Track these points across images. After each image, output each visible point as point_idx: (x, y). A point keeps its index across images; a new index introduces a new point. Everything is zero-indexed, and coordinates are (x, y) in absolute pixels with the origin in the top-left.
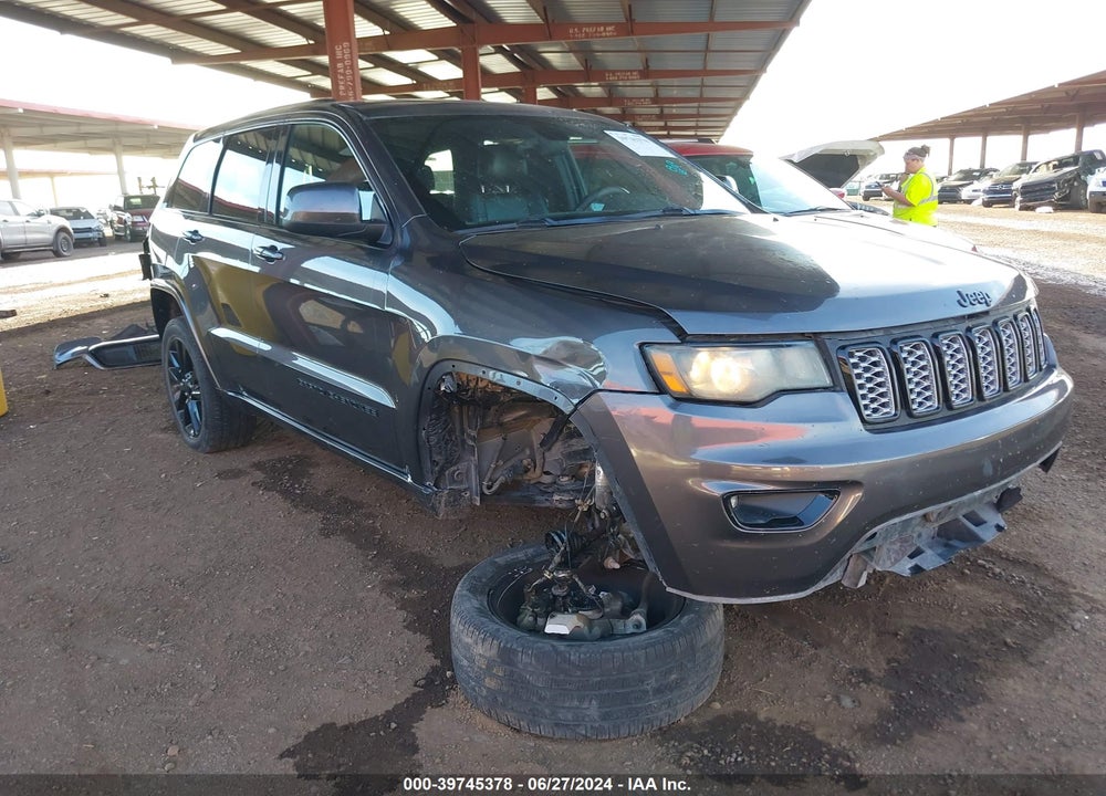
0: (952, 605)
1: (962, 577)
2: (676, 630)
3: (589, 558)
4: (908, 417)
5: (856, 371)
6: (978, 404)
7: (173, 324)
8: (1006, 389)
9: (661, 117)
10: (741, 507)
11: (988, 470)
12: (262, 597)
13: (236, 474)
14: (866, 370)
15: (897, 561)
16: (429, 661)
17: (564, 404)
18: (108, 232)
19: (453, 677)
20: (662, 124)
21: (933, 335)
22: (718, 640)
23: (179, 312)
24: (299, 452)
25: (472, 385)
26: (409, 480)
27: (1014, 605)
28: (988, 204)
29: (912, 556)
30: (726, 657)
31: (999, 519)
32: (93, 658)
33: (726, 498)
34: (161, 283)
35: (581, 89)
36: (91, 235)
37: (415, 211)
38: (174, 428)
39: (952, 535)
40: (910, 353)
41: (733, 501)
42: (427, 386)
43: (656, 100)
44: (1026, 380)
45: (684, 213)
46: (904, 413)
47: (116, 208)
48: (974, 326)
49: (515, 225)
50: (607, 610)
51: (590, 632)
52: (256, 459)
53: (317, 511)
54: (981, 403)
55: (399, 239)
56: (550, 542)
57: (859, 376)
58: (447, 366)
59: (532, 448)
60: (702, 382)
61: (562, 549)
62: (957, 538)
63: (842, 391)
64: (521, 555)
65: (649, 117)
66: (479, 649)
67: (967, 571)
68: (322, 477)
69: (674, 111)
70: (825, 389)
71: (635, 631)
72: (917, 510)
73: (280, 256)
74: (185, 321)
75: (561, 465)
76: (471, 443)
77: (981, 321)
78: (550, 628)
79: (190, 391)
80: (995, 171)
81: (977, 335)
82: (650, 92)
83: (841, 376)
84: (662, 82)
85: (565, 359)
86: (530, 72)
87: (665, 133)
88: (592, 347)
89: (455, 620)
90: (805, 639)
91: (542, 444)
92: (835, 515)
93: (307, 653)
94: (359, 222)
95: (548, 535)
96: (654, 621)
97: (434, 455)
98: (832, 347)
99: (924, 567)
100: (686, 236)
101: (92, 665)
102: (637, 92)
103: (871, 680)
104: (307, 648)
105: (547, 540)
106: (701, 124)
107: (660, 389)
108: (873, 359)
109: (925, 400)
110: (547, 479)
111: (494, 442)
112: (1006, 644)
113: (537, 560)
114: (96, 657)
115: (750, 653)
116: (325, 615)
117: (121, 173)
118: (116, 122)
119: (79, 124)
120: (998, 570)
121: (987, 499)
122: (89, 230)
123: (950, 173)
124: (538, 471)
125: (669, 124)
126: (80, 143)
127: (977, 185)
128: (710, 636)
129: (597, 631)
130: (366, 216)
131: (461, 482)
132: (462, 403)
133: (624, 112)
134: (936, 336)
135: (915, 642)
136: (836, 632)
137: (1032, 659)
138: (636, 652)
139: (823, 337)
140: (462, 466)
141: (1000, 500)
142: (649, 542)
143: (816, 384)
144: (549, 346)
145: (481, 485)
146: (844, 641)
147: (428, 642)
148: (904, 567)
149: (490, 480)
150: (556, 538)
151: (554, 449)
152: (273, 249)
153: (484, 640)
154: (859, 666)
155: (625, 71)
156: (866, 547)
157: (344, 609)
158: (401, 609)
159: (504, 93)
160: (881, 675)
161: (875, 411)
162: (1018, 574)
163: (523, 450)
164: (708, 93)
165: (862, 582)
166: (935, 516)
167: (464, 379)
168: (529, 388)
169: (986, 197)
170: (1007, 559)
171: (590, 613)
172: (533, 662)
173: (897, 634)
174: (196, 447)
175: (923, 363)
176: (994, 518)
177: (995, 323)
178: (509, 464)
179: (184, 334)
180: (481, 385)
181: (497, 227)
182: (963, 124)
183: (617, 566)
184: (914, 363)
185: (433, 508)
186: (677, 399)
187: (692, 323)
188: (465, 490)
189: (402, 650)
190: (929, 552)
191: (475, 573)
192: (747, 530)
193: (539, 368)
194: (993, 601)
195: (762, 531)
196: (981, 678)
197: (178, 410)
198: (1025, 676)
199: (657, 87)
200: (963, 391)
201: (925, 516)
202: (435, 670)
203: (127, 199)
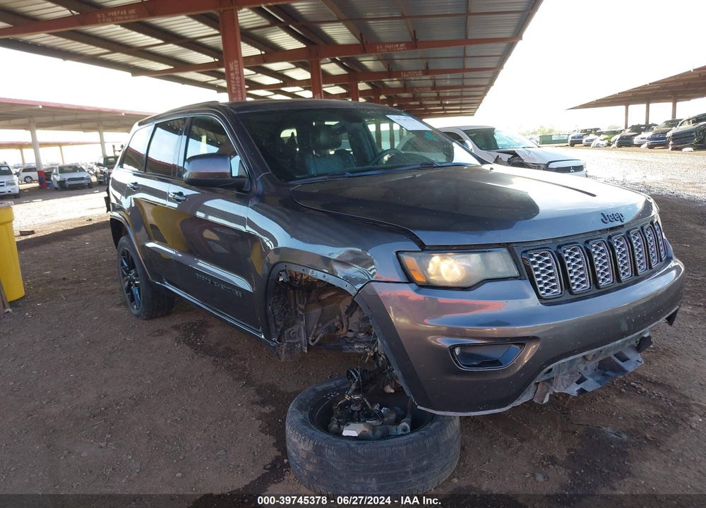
0: (613, 412)
1: (620, 394)
2: (427, 433)
3: (375, 386)
4: (569, 293)
5: (535, 266)
6: (617, 285)
7: (123, 240)
8: (636, 274)
9: (438, 98)
10: (462, 354)
11: (624, 327)
12: (172, 412)
13: (161, 333)
14: (541, 265)
15: (568, 386)
16: (274, 452)
17: (352, 290)
18: (94, 179)
19: (288, 463)
20: (439, 102)
21: (585, 243)
22: (455, 438)
23: (127, 233)
24: (202, 318)
25: (299, 277)
26: (263, 337)
27: (653, 412)
28: (651, 147)
29: (578, 383)
30: (462, 448)
31: (638, 357)
32: (66, 452)
33: (452, 349)
34: (116, 214)
35: (387, 83)
36: (83, 182)
37: (265, 170)
38: (125, 304)
39: (607, 368)
40: (570, 254)
41: (457, 351)
42: (271, 279)
43: (434, 88)
44: (651, 268)
45: (434, 165)
46: (567, 291)
47: (99, 165)
48: (613, 235)
49: (326, 177)
50: (386, 419)
51: (374, 434)
52: (175, 323)
53: (211, 356)
54: (619, 284)
55: (255, 187)
56: (349, 376)
57: (536, 269)
58: (282, 267)
59: (340, 315)
60: (435, 276)
61: (357, 380)
62: (611, 370)
63: (526, 279)
64: (332, 385)
65: (430, 98)
66: (302, 446)
67: (623, 390)
68: (214, 333)
69: (448, 94)
70: (515, 278)
71: (404, 433)
72: (578, 353)
73: (184, 198)
74: (129, 238)
75: (359, 325)
76: (301, 313)
77: (619, 231)
78: (346, 433)
79: (134, 281)
80: (656, 125)
81: (616, 240)
82: (430, 83)
83: (524, 270)
84: (437, 77)
85: (351, 261)
86: (354, 74)
87: (441, 108)
88: (368, 254)
89: (288, 427)
90: (515, 436)
91: (346, 313)
92: (521, 359)
93: (198, 448)
94: (230, 178)
95: (348, 371)
96: (415, 427)
97: (277, 321)
98: (518, 251)
99: (587, 390)
100: (430, 182)
101: (65, 457)
102: (424, 83)
103: (556, 463)
104: (199, 445)
105: (347, 375)
106: (464, 102)
107: (409, 280)
108: (546, 258)
109: (580, 282)
110: (350, 335)
111: (316, 312)
112: (646, 438)
113: (343, 387)
114: (67, 452)
115: (478, 446)
116: (211, 423)
117: (102, 143)
118: (99, 112)
119: (77, 114)
120: (644, 389)
121: (628, 345)
122: (83, 179)
123: (626, 127)
124: (345, 329)
125: (443, 102)
126: (78, 125)
127: (644, 135)
128: (449, 436)
129: (378, 433)
130: (235, 174)
131: (295, 338)
132: (294, 288)
133: (414, 96)
134: (587, 242)
135: (587, 438)
136: (535, 431)
137: (661, 448)
138: (400, 448)
139: (512, 245)
140: (295, 328)
141: (638, 345)
142: (405, 377)
143: (508, 275)
144: (341, 253)
145: (308, 339)
146: (540, 438)
147: (275, 441)
148: (573, 390)
149: (314, 336)
150: (353, 373)
151: (354, 315)
152: (180, 194)
153: (304, 440)
154: (548, 454)
155: (414, 71)
156: (546, 377)
157: (223, 419)
158: (258, 419)
159: (338, 87)
160: (563, 459)
161: (548, 291)
162: (656, 391)
163: (335, 317)
164: (467, 83)
165: (546, 400)
166: (591, 356)
167: (294, 274)
168: (331, 279)
169: (649, 142)
170: (650, 382)
171: (374, 422)
172: (335, 454)
173: (575, 433)
174: (138, 316)
175: (579, 260)
176: (635, 357)
177: (628, 232)
178: (326, 325)
179: (130, 246)
180: (304, 277)
181: (314, 178)
182: (634, 96)
183: (392, 391)
184: (573, 260)
185: (277, 354)
186: (420, 286)
187: (428, 238)
188: (297, 343)
189: (257, 446)
190: (590, 380)
191: (302, 397)
192: (465, 369)
193: (337, 267)
194: (639, 410)
195: (475, 370)
196: (629, 461)
197: (127, 293)
198: (657, 459)
199: (434, 80)
200: (607, 277)
201: (584, 357)
202: (277, 459)
203: (106, 159)
